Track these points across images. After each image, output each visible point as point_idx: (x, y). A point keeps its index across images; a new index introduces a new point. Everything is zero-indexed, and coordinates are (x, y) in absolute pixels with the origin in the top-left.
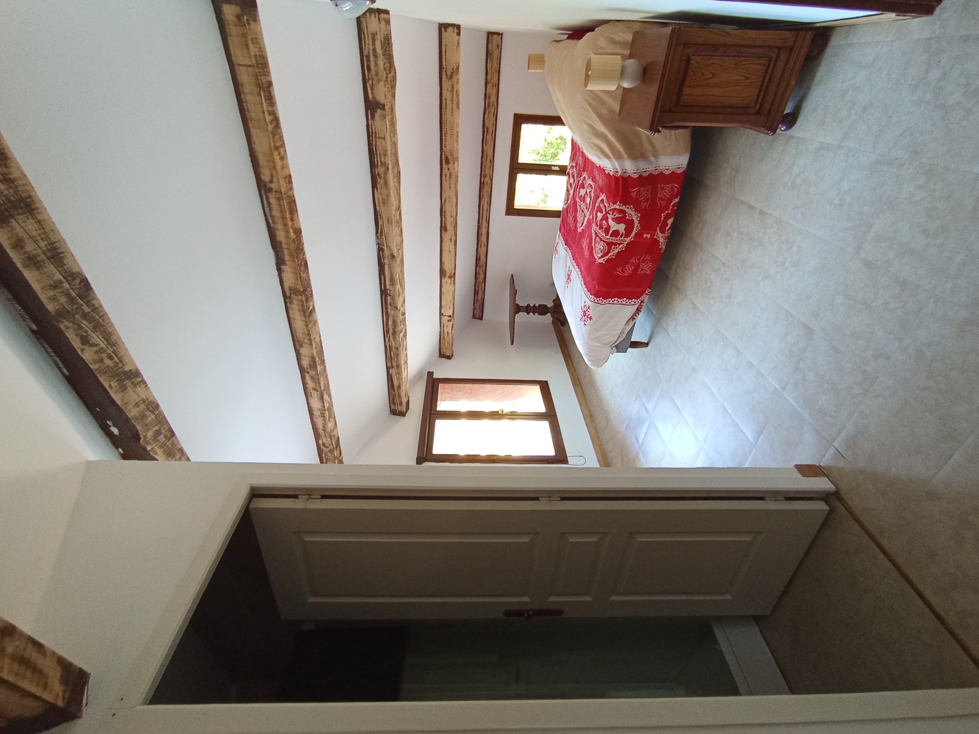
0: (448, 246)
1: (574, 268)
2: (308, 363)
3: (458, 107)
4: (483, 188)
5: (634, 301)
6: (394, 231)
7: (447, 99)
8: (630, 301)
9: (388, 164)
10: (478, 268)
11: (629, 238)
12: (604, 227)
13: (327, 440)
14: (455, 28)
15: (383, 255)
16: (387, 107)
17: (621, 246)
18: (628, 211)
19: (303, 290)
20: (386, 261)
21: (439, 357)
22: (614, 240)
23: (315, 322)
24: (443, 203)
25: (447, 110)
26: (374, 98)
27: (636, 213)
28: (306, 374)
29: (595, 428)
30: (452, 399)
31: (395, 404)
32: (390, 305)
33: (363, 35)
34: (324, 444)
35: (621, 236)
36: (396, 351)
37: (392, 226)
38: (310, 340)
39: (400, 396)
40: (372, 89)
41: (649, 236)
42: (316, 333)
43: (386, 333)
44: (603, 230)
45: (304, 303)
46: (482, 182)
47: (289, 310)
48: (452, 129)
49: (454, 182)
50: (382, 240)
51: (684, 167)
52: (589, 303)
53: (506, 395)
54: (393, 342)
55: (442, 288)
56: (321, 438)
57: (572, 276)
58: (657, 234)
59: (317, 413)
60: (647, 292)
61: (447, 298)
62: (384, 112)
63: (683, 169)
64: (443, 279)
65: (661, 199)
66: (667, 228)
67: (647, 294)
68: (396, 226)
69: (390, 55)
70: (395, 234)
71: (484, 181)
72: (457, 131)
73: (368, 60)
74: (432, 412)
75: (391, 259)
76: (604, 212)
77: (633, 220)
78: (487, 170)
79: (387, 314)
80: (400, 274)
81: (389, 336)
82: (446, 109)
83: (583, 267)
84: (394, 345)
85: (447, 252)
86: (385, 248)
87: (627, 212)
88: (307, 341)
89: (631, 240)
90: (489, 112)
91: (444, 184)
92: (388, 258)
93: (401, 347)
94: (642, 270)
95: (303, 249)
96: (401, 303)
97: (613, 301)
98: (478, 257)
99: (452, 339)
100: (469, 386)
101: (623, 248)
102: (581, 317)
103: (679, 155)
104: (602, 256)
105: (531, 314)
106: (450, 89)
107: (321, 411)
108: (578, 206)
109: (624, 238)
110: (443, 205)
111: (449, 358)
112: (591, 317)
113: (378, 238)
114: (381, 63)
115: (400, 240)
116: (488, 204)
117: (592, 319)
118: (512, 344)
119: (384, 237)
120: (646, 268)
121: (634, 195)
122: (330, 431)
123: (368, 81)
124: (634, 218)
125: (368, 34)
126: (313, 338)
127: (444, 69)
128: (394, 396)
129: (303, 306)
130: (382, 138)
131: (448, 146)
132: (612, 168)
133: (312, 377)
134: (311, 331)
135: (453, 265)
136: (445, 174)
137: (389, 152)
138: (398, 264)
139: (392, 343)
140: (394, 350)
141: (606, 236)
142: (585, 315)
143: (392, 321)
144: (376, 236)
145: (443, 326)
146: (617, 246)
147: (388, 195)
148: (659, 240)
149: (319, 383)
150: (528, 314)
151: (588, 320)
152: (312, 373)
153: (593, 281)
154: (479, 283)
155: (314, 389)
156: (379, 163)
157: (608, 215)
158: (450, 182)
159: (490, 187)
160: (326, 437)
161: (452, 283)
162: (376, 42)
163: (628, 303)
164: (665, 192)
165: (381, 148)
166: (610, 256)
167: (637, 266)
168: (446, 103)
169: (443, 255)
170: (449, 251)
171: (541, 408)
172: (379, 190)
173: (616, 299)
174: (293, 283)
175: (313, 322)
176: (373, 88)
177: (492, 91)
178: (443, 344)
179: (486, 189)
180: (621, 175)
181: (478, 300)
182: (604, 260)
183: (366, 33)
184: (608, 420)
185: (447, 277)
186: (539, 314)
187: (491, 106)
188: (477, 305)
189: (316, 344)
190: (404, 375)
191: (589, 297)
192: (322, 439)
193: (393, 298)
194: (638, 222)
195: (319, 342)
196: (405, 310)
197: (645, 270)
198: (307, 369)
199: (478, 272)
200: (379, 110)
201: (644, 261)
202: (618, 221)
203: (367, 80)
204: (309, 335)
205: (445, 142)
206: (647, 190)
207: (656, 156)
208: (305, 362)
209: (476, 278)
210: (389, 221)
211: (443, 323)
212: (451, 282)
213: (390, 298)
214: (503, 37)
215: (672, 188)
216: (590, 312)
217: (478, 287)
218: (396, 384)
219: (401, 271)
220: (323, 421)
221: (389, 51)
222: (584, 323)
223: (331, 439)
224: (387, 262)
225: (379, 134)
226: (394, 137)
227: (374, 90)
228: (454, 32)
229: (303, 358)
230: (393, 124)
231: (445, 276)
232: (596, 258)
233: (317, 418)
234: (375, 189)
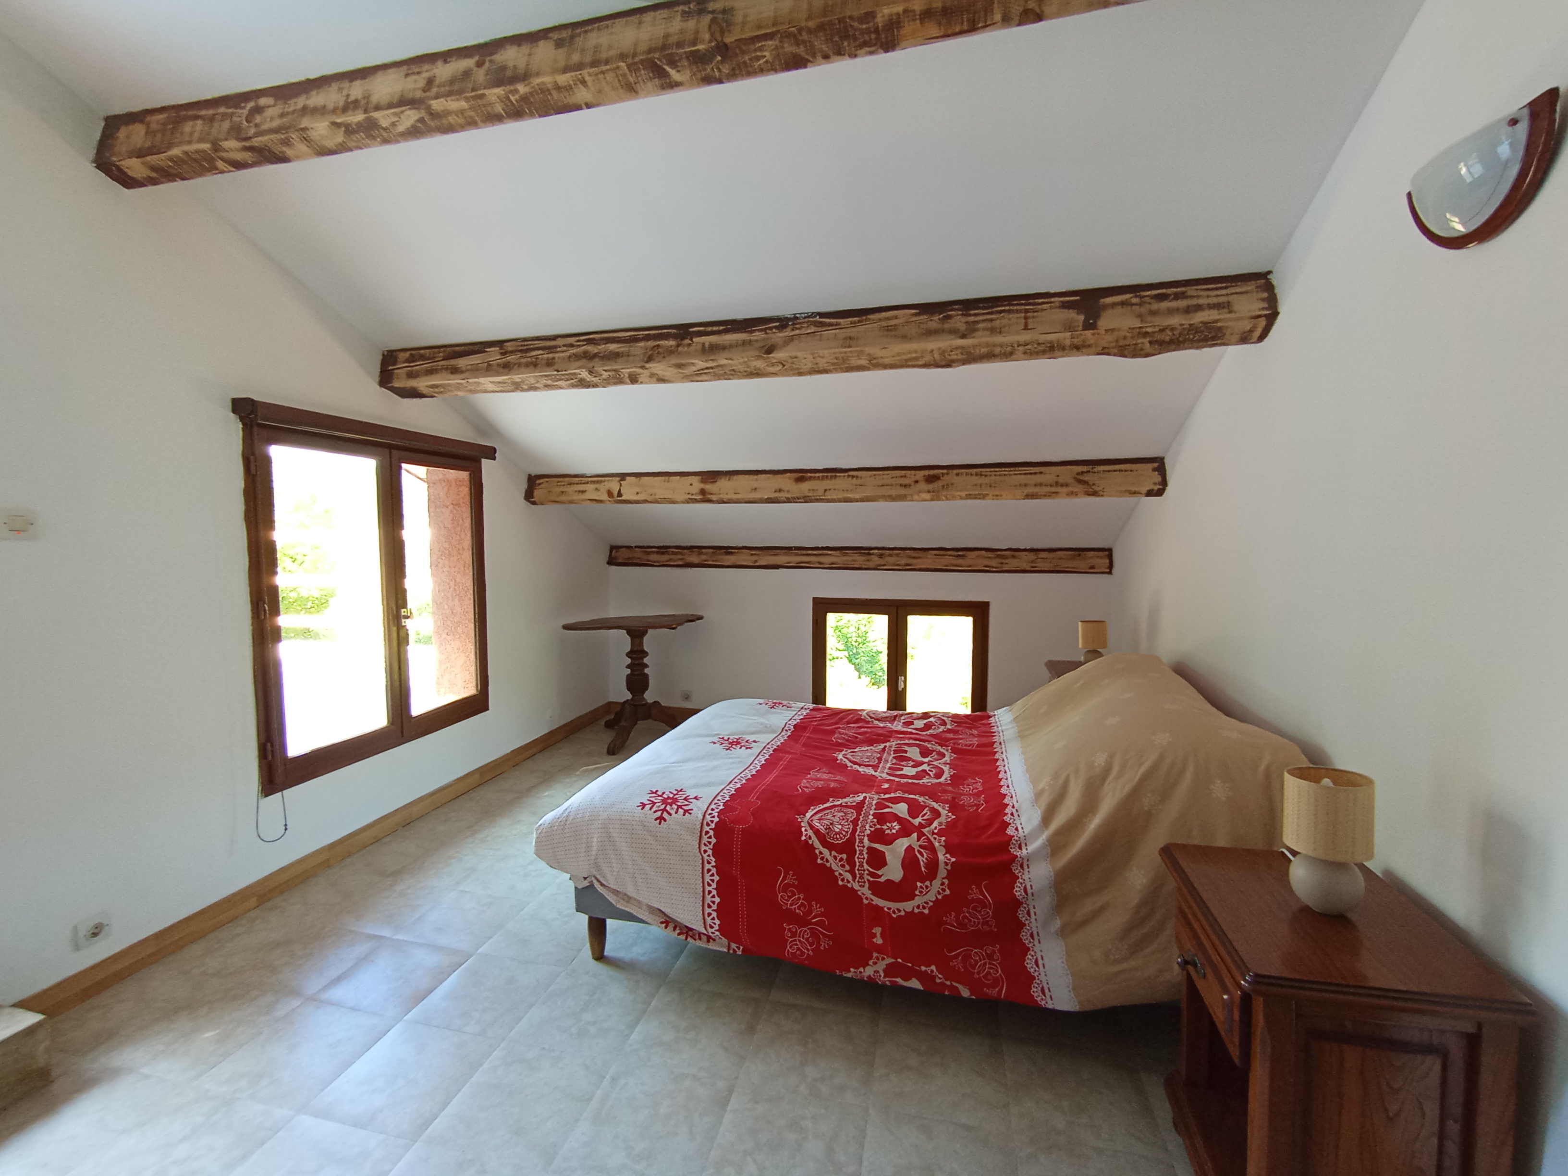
0: (767, 486)
1: (758, 756)
2: (511, 64)
3: (1029, 496)
4: (860, 553)
5: (715, 924)
6: (826, 352)
7: (1043, 475)
8: (714, 914)
9: (973, 337)
10: (711, 551)
11: (868, 893)
12: (885, 827)
13: (272, 119)
14: (1161, 487)
15: (771, 329)
16: (1088, 333)
17: (848, 876)
18: (937, 883)
19: (726, 45)
20: (758, 335)
21: (530, 475)
22: (862, 857)
23: (631, 90)
24: (851, 473)
25: (1023, 476)
26: (1106, 307)
27: (931, 904)
28: (477, 58)
29: (377, 840)
30: (433, 503)
31: (410, 362)
32: (655, 346)
33: (1224, 285)
34: (258, 110)
35: (871, 874)
36: (544, 362)
37: (838, 348)
38: (580, 66)
39: (431, 372)
40: (1123, 303)
41: (879, 941)
42: (600, 92)
43: (589, 338)
44: (879, 826)
45: (689, 46)
46: (872, 552)
47: (666, 11)
48: (990, 486)
49: (894, 492)
50: (805, 325)
51: (1047, 1003)
52: (698, 808)
53: (449, 622)
54: (567, 354)
55: (678, 477)
56: (279, 102)
57: (739, 752)
58: (883, 959)
59: (356, 90)
60: (734, 946)
61: (659, 487)
62: (1081, 328)
63: (1043, 1003)
64: (698, 478)
65: (967, 957)
66: (899, 980)
67: (729, 948)
68: (837, 358)
69: (1184, 342)
70: (821, 352)
71: (873, 554)
72: (987, 495)
73: (1177, 297)
74: (395, 453)
75: (763, 347)
76: (916, 821)
77: (912, 897)
78: (891, 560)
79: (633, 340)
80: (726, 370)
81: (579, 346)
82: (1025, 474)
83: (772, 777)
84: (559, 358)
85: (755, 484)
86: (788, 333)
87: (934, 882)
88: (576, 58)
89: (864, 897)
90: (989, 558)
91: (888, 474)
92: (764, 339)
93: (555, 373)
94: (794, 934)
95: (840, 53)
96: (660, 373)
97: (709, 870)
98: (733, 551)
99: (571, 502)
100: (467, 541)
101: (843, 880)
102: (660, 793)
103: (1074, 989)
104: (817, 832)
105: (629, 661)
106: (1060, 480)
107: (363, 102)
108: (882, 746)
109: (868, 880)
110: (846, 474)
111: (529, 496)
112: (665, 820)
113: (809, 317)
114: (1175, 321)
115: (805, 368)
116: (833, 564)
117: (660, 823)
118: (567, 627)
119: (812, 329)
120: (800, 941)
121: (974, 893)
122: (303, 126)
123: (1136, 296)
124: (918, 901)
125: (1227, 295)
126: (587, 78)
127: (1092, 468)
128: (432, 359)
129: (680, 45)
130: (1026, 324)
131: (960, 479)
132: (1026, 832)
133: (467, 74)
134: (608, 67)
135: (728, 497)
136: (908, 475)
137: (998, 339)
138: (751, 364)
139: (563, 352)
140: (546, 356)
141: (868, 835)
142: (664, 801)
143: (617, 351)
144: (813, 313)
145: (598, 482)
146: (848, 868)
147: (905, 338)
148: (868, 965)
149: (449, 94)
150: (628, 655)
151: (655, 812)
152: (480, 75)
153: (753, 814)
154: (682, 554)
155: (430, 82)
156: (972, 319)
157: (915, 835)
158: (892, 485)
159: (864, 566)
160: (282, 115)
161: (690, 497)
162: (1215, 311)
163: (710, 910)
164: (985, 964)
165: (1005, 321)
166: (821, 853)
167: (802, 922)
168: (1035, 473)
169: (747, 476)
170: (756, 489)
171: (420, 705)
172: (915, 318)
173: (716, 878)
174: (745, 16)
175: (631, 79)
176: (1124, 306)
177: (1023, 561)
178: (558, 482)
179: (860, 559)
180: (1017, 856)
181: (648, 553)
182: (810, 838)
183: (1229, 291)
184: (396, 874)
185: (702, 486)
186: (628, 676)
187: (1000, 561)
188: (638, 554)
189: (569, 88)
190: (486, 382)
191: (713, 810)
192: (274, 106)
193: (670, 352)
194: (909, 909)
195: (571, 100)
196: (642, 383)
197: (795, 941)
198: (490, 61)
199: (704, 551)
200: (1082, 318)
201: (814, 934)
202: (909, 861)
203: (1138, 294)
204: (595, 63)
205: (967, 474)
206: (986, 923)
207: (1065, 932)
208: (510, 56)
209: (691, 548)
210: (849, 341)
211: (604, 481)
212: (692, 495)
213: (671, 346)
214: (1107, 575)
215: (996, 982)
216: (675, 818)
217: (674, 553)
218: (462, 362)
219: (733, 370)
220: (331, 106)
221: (1192, 341)
222: (646, 802)
223: (276, 131)
224: (755, 338)
225: (1033, 317)
226: (1025, 353)
227: (1120, 307)
228: (1155, 484)
229: (525, 49)
230: (1051, 350)
231: (703, 481)
232: (809, 815)
233: (340, 90)
234: (918, 311)
